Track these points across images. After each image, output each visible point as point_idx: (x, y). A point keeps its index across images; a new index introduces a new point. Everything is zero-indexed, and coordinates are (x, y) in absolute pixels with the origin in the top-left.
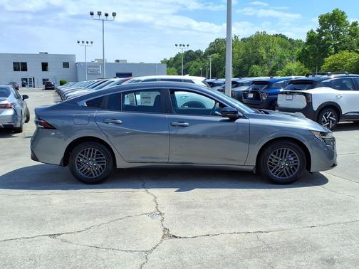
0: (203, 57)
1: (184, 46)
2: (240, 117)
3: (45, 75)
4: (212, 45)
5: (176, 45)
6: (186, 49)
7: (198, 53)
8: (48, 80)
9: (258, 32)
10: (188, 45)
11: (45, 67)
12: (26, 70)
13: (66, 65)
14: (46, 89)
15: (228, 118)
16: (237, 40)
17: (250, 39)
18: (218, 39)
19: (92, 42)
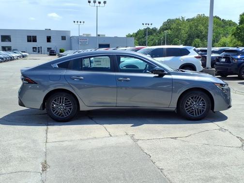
0: (158, 32)
1: (148, 24)
2: (165, 74)
3: (49, 45)
4: (164, 24)
5: (143, 24)
6: (145, 27)
7: (154, 30)
8: (51, 48)
9: (199, 15)
10: (151, 24)
11: (49, 39)
12: (36, 42)
13: (64, 38)
14: (50, 55)
15: (158, 75)
16: (184, 20)
17: (193, 20)
18: (170, 20)
19: (84, 22)
